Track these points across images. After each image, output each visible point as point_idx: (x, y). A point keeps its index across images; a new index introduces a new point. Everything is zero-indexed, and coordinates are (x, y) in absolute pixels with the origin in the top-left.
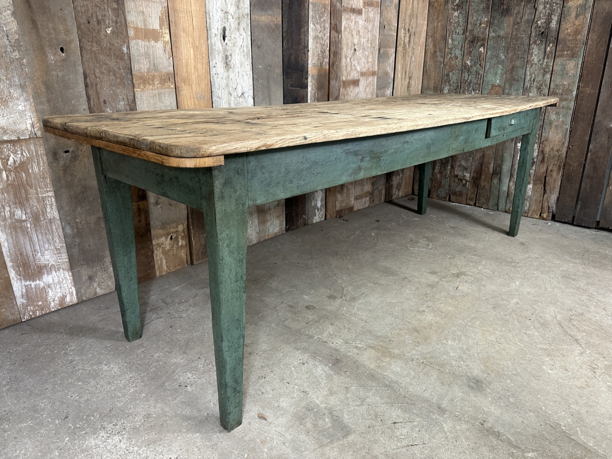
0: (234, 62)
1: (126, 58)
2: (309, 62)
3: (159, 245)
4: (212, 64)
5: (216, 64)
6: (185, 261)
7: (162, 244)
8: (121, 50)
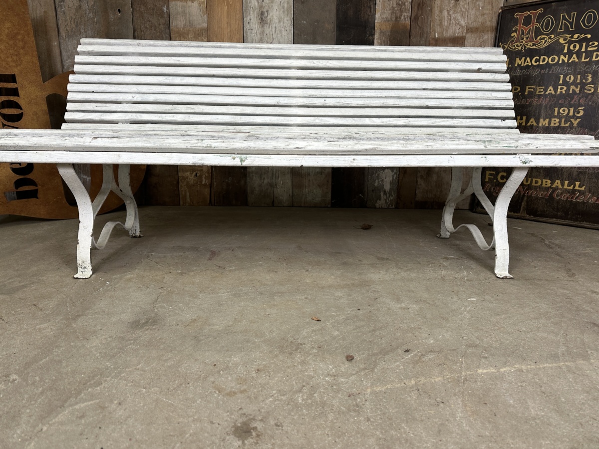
0: (271, 18)
1: (166, 16)
2: (377, 16)
3: (184, 178)
4: (246, 20)
5: (250, 20)
6: (209, 200)
7: (187, 178)
8: (162, 9)
